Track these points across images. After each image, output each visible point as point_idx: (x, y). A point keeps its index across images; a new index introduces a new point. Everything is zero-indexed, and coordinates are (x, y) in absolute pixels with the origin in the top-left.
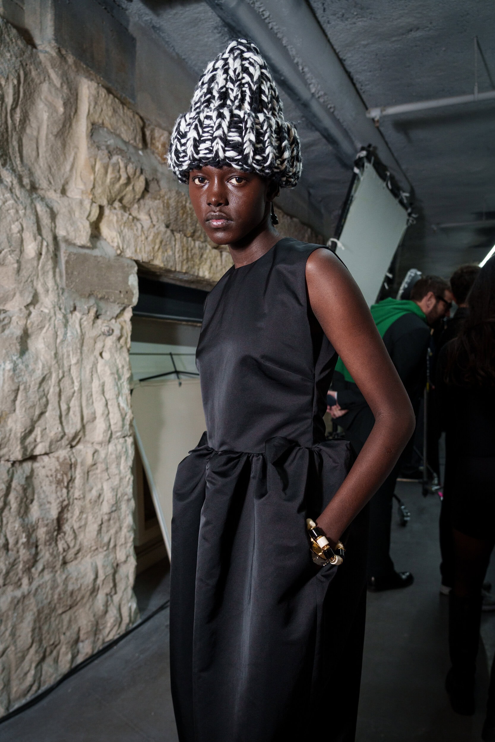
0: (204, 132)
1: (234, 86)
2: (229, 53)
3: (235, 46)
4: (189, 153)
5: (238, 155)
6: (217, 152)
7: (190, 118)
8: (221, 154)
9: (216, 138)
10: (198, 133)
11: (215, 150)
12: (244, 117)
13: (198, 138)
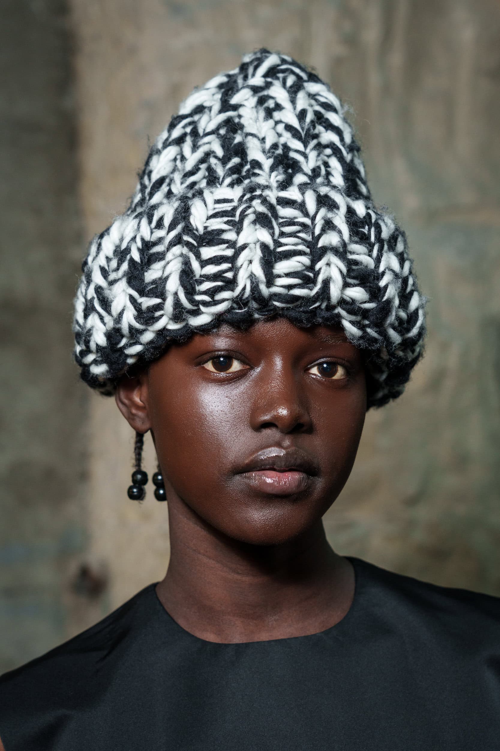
0: (282, 234)
1: (306, 146)
2: (265, 76)
3: (278, 65)
4: (243, 281)
5: (370, 301)
6: (327, 283)
7: (218, 202)
8: (335, 291)
9: (324, 250)
10: (273, 235)
11: (320, 278)
12: (368, 215)
13: (272, 246)
